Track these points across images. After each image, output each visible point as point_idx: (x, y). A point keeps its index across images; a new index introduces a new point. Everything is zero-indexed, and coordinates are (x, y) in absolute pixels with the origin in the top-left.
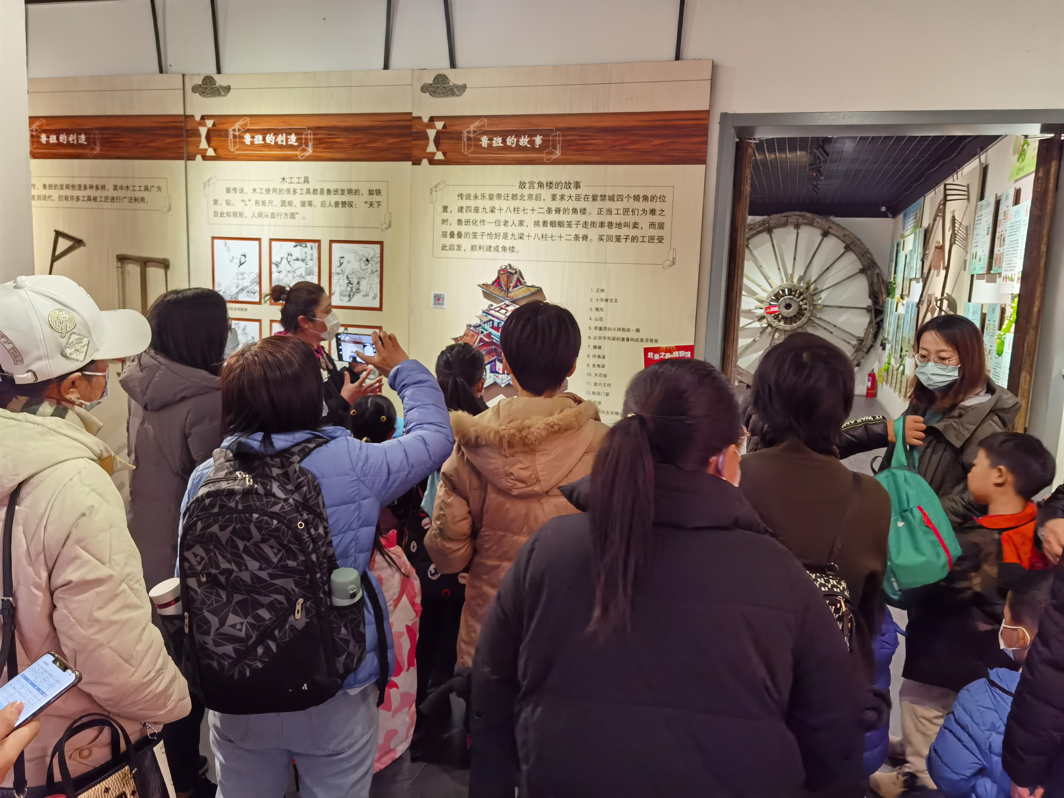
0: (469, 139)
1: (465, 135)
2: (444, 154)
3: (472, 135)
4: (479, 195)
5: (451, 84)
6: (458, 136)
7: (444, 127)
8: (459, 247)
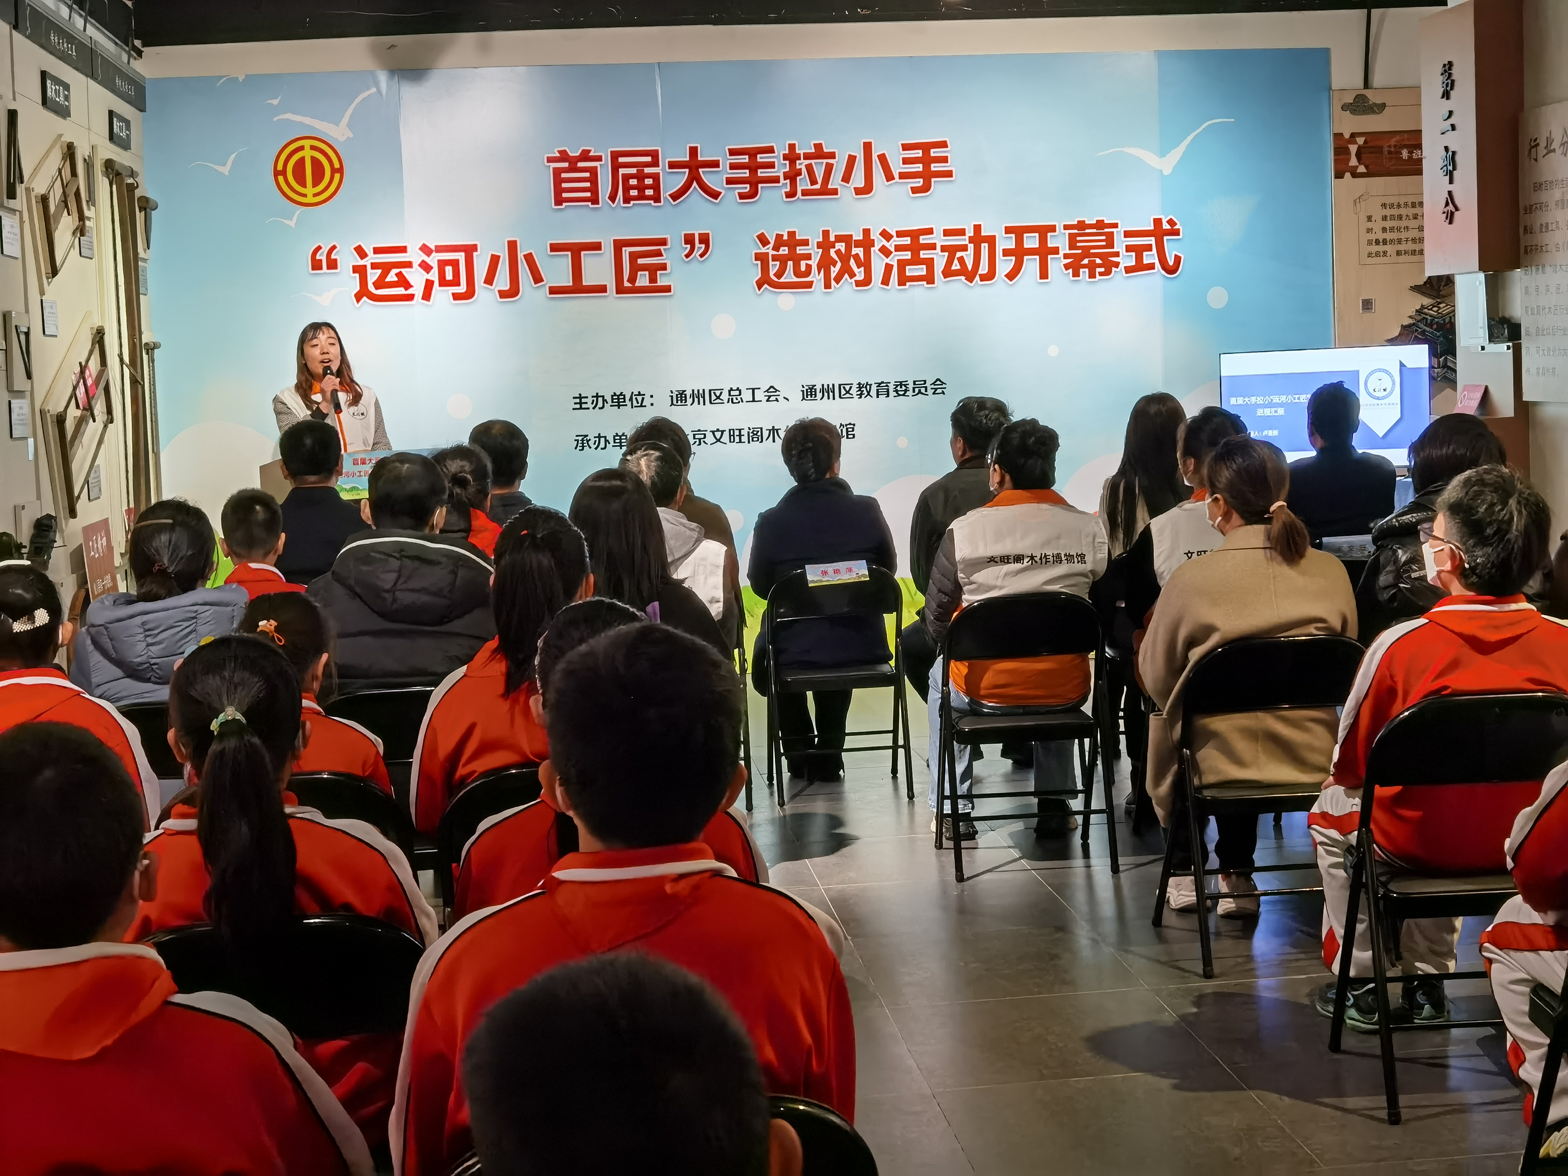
0: (1390, 152)
1: (1386, 149)
2: (1366, 167)
3: (1392, 149)
4: (1402, 203)
5: (1371, 103)
6: (1380, 150)
7: (1365, 142)
8: (1385, 253)
